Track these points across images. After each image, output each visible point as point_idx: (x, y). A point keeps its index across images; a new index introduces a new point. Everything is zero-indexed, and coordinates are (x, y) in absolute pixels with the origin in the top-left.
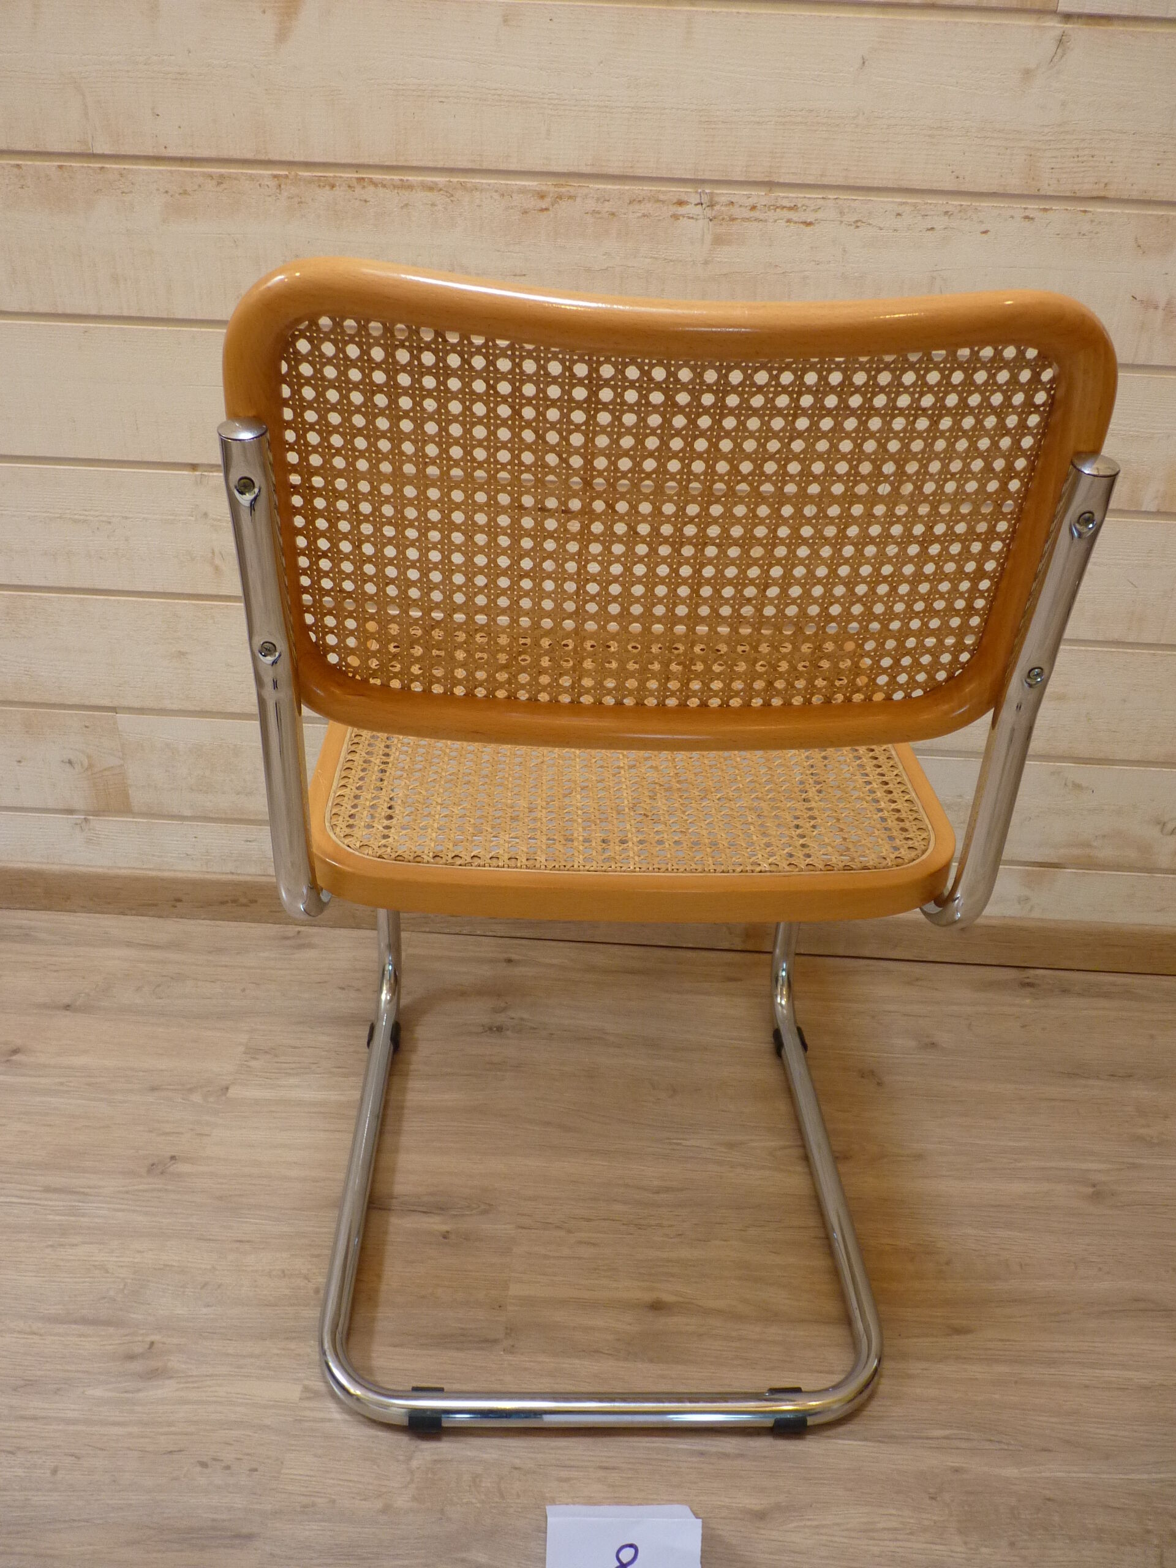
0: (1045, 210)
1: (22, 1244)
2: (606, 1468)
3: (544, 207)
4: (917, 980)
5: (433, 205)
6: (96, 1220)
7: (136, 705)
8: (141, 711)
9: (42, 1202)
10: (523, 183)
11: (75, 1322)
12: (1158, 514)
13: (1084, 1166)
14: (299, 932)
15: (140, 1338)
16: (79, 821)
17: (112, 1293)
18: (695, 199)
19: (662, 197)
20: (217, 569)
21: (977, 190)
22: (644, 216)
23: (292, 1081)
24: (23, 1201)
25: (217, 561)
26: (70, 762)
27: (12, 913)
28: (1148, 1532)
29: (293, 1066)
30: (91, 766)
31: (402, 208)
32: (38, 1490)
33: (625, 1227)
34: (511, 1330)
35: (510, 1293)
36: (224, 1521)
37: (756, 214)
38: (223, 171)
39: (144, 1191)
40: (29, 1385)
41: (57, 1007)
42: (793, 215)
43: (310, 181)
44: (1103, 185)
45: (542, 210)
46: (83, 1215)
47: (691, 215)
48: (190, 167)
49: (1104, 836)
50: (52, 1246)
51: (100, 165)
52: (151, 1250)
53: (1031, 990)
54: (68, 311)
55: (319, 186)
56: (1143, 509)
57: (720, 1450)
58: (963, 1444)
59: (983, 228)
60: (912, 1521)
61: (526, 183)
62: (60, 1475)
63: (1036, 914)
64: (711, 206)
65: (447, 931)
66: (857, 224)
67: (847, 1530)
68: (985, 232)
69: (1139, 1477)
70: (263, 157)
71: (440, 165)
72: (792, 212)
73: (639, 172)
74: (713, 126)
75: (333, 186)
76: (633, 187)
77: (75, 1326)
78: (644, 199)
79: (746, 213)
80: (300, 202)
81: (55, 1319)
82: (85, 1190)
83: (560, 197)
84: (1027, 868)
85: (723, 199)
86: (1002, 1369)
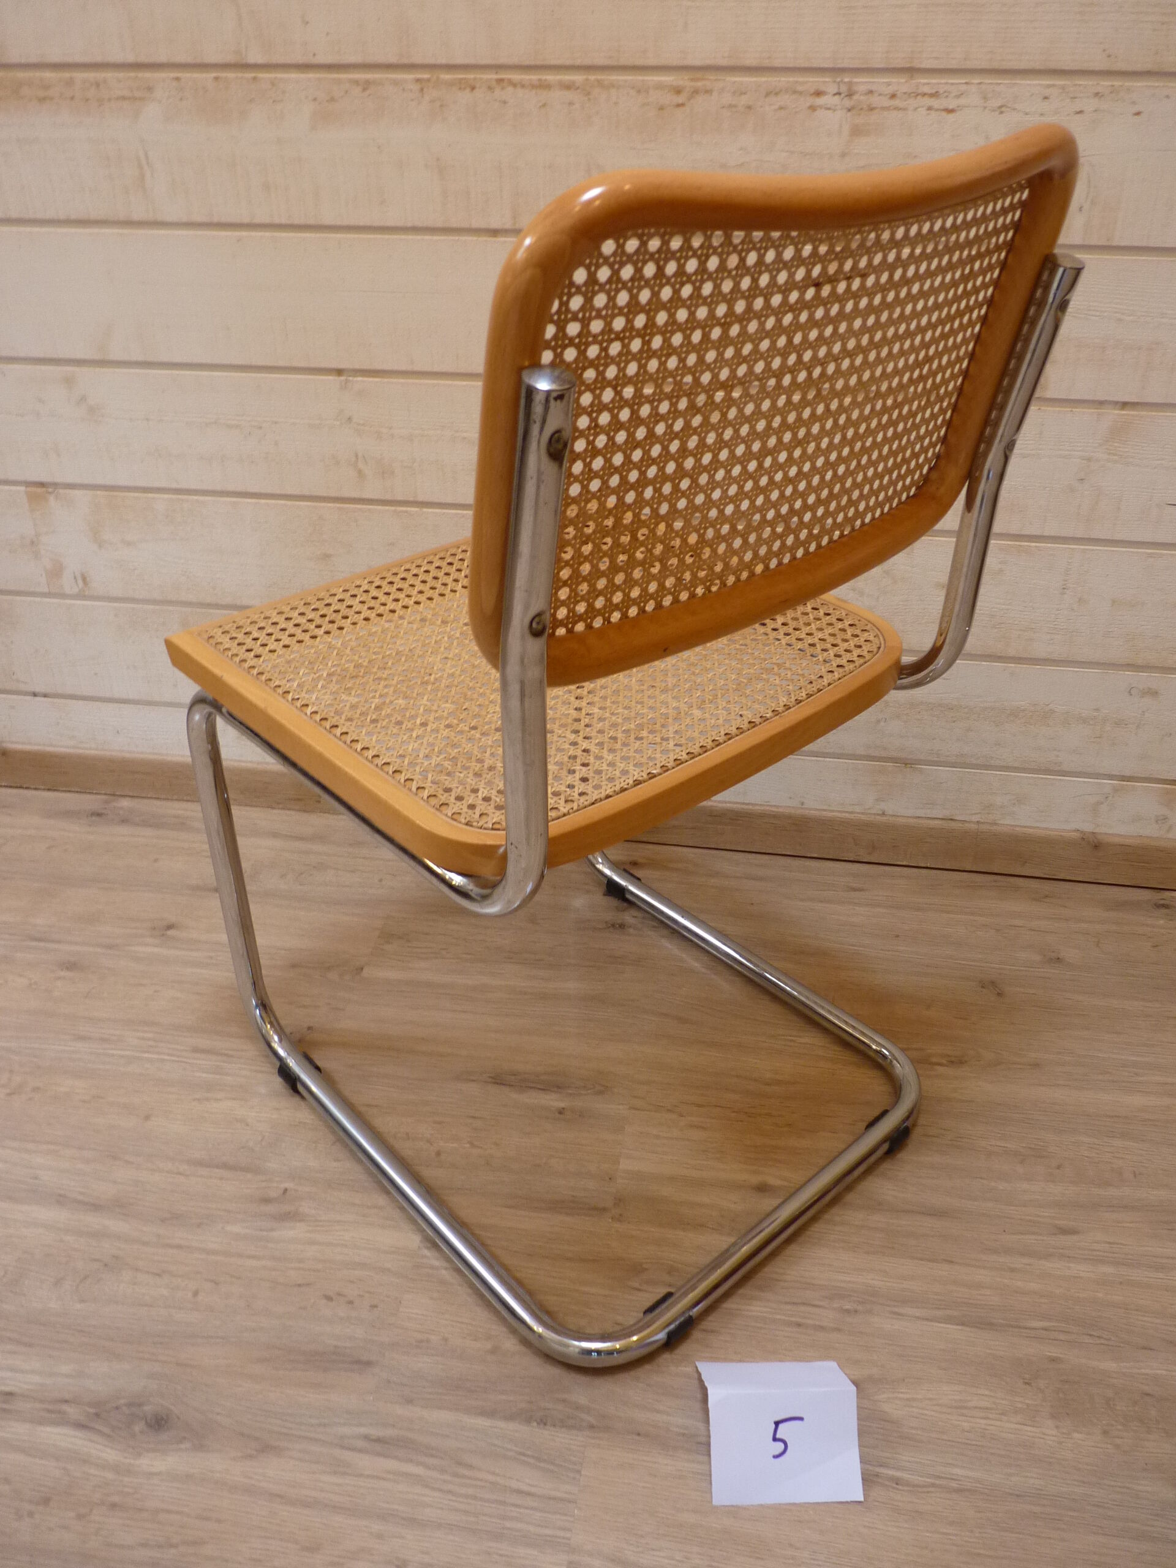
1: (172, 1096)
3: (680, 102)
4: (1047, 896)
5: (571, 104)
9: (191, 1061)
10: (660, 78)
11: (217, 1167)
15: (275, 1185)
17: (251, 1144)
18: (832, 89)
19: (800, 88)
20: (360, 472)
21: (1130, 68)
22: (781, 108)
23: (423, 964)
24: (173, 1058)
25: (361, 465)
27: (169, 804)
29: (425, 951)
31: (540, 107)
32: (181, 1309)
33: (735, 1114)
34: (619, 1201)
35: (621, 1167)
36: (345, 1348)
37: (896, 102)
38: (368, 76)
40: (173, 1218)
41: (208, 890)
42: (935, 103)
43: (451, 84)
45: (679, 105)
46: (227, 1074)
47: (829, 106)
48: (338, 73)
51: (253, 75)
53: (1164, 911)
54: (223, 220)
55: (460, 89)
57: (817, 1323)
58: (1062, 1337)
59: (1136, 109)
60: (1004, 1402)
61: (663, 78)
62: (201, 1297)
63: (1174, 834)
64: (850, 95)
66: (1001, 109)
67: (938, 1405)
68: (1138, 114)
70: (405, 61)
71: (578, 62)
72: (933, 99)
73: (777, 63)
74: (853, 11)
75: (473, 88)
76: (770, 79)
77: (217, 1171)
78: (781, 91)
79: (886, 102)
80: (441, 106)
81: (200, 1163)
82: (230, 1053)
83: (696, 92)
84: (1168, 786)
85: (862, 88)
86: (1109, 1270)
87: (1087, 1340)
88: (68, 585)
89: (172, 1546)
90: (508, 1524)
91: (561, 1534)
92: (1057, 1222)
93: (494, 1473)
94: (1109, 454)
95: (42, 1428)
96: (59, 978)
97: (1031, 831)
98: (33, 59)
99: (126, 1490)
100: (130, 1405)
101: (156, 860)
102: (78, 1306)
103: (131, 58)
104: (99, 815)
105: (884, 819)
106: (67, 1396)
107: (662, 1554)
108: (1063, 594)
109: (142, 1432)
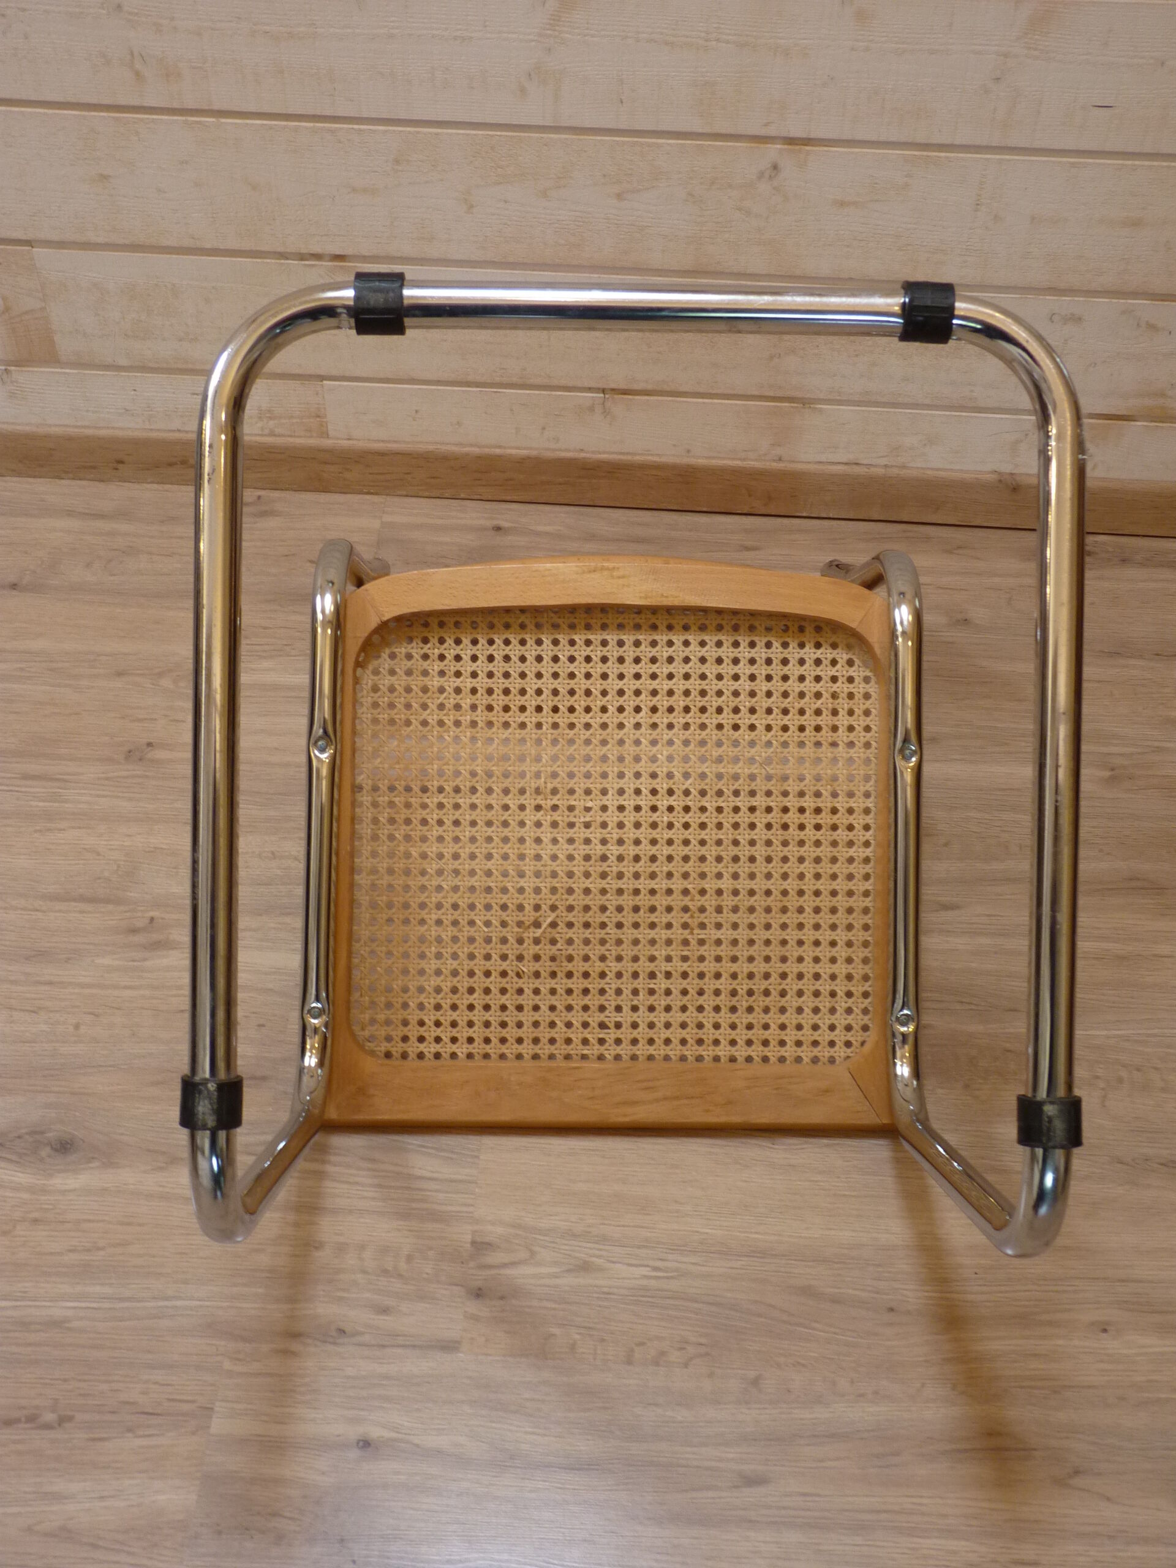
1: (10, 829)
6: (81, 806)
7: (55, 238)
8: (61, 245)
9: (23, 789)
11: (75, 900)
14: (259, 497)
15: (140, 914)
17: (106, 874)
20: (137, 74)
23: (265, 664)
25: (138, 66)
28: (1097, 1077)
29: (266, 648)
30: (7, 312)
32: (65, 1042)
39: (124, 777)
40: (40, 955)
46: (66, 801)
50: (40, 831)
52: (140, 834)
62: (83, 1030)
63: (1100, 473)
65: (427, 494)
69: (1098, 1033)
77: (73, 904)
81: (54, 898)
82: (65, 777)
84: (1090, 421)
86: (984, 941)
87: (958, 1007)
89: (99, 1249)
90: (414, 1205)
91: (465, 1209)
92: (940, 899)
93: (397, 1165)
94: (1029, 48)
97: (942, 474)
99: (46, 1206)
100: (32, 1133)
105: (781, 466)
107: (557, 1218)
108: (976, 210)
109: (49, 1156)
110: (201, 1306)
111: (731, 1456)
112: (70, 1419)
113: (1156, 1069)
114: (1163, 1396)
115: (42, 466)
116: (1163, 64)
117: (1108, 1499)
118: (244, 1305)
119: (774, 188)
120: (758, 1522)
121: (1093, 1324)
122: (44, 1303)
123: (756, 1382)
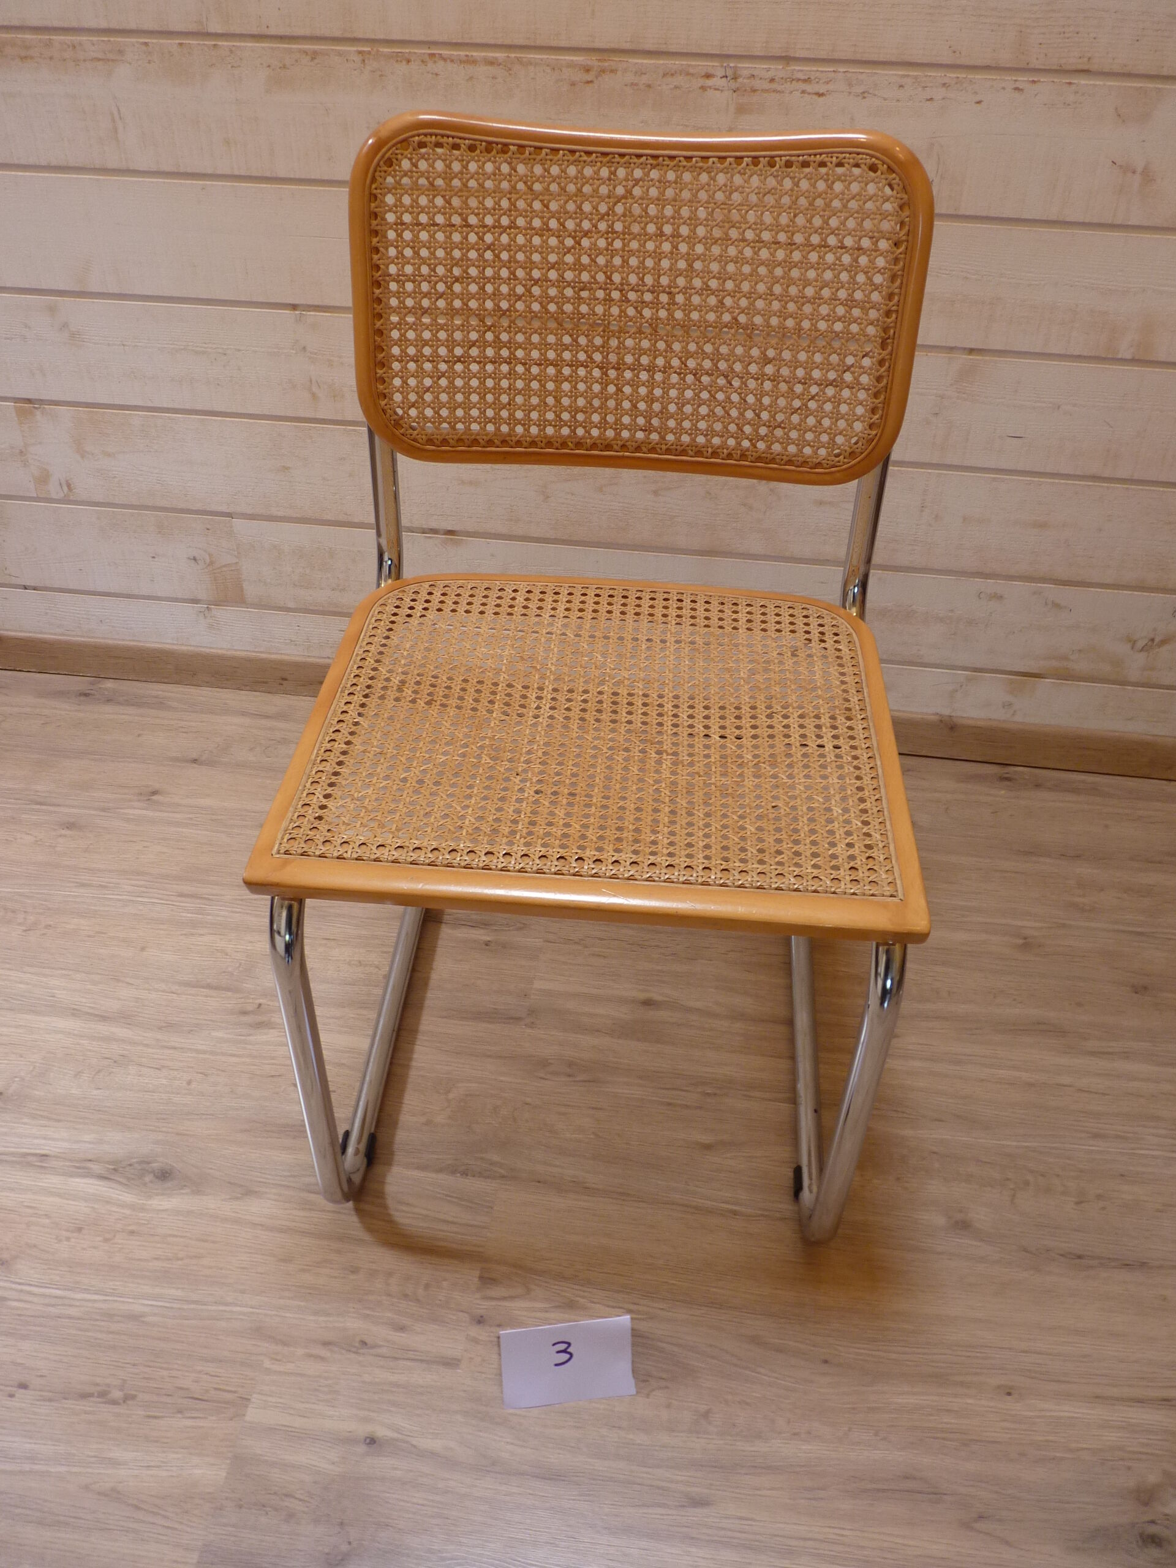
0: (1034, 82)
1: (162, 932)
2: (596, 1108)
3: (589, 79)
5: (494, 78)
6: (219, 918)
7: (249, 511)
8: (252, 517)
9: (177, 904)
10: (571, 58)
11: (203, 987)
12: (1134, 361)
13: (1020, 923)
15: (251, 1001)
16: (203, 610)
17: (230, 969)
18: (720, 72)
19: (691, 71)
20: (314, 395)
21: (971, 63)
24: (162, 901)
25: (315, 389)
26: (195, 559)
28: (1008, 1179)
30: (211, 563)
31: (467, 80)
32: (178, 1094)
34: (532, 1012)
35: (535, 986)
37: (774, 86)
38: (316, 47)
40: (169, 1027)
41: (187, 761)
42: (808, 88)
43: (389, 57)
44: (1086, 59)
45: (588, 82)
46: (209, 914)
47: (717, 87)
48: (288, 44)
49: (1080, 651)
50: (185, 934)
51: (213, 43)
53: (1008, 783)
54: (189, 170)
55: (397, 61)
56: (1120, 356)
59: (978, 98)
61: (575, 58)
62: (194, 1085)
63: (1019, 718)
64: (735, 78)
66: (863, 95)
68: (979, 102)
69: (1009, 1143)
70: (349, 35)
71: (499, 42)
72: (806, 84)
73: (673, 48)
74: (737, 6)
75: (408, 61)
76: (665, 62)
77: (203, 990)
78: (676, 72)
79: (766, 85)
80: (381, 76)
81: (188, 984)
82: (211, 897)
83: (603, 71)
84: (1010, 677)
85: (745, 73)
88: (54, 490)
89: (178, 1259)
94: (959, 392)
95: (73, 1180)
96: (60, 836)
97: (898, 714)
98: (15, 23)
99: (143, 1222)
100: (140, 1163)
101: (139, 735)
102: (95, 1092)
103: (104, 25)
104: (86, 695)
106: (90, 1157)
108: (922, 511)
109: (151, 1182)
110: (252, 1313)
111: (679, 1478)
112: (133, 1397)
113: (1058, 1176)
114: (1058, 1455)
115: (227, 680)
116: (1059, 407)
117: (1007, 1543)
118: (288, 1315)
119: (771, 490)
120: (698, 1539)
121: (999, 1387)
122: (130, 1300)
123: (706, 1415)
